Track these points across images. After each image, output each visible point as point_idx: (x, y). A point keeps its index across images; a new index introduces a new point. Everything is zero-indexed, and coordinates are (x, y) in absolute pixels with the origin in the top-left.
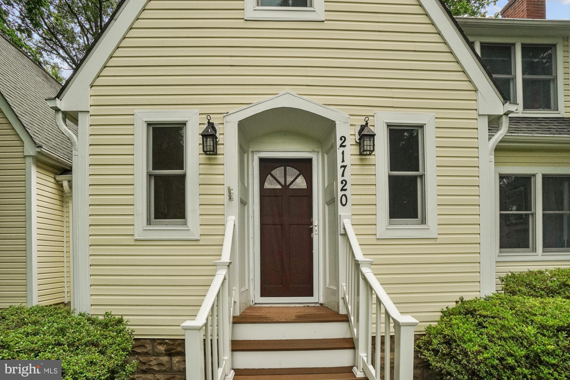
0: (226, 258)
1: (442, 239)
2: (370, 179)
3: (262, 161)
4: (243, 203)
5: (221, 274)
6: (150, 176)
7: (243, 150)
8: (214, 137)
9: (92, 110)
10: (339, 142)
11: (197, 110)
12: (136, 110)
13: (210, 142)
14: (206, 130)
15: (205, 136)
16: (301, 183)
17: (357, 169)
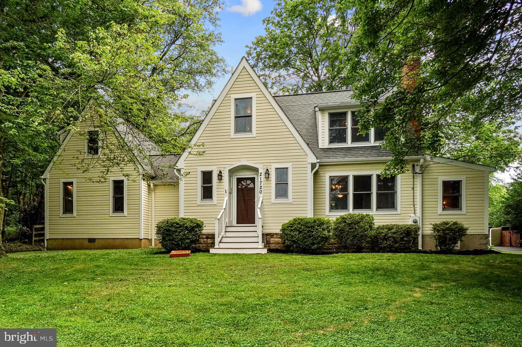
0: (224, 207)
1: (294, 203)
2: (269, 185)
3: (237, 179)
4: (230, 193)
5: (223, 211)
6: (202, 186)
7: (230, 176)
8: (221, 176)
9: (185, 168)
10: (260, 174)
11: (216, 167)
12: (198, 167)
13: (220, 177)
14: (219, 174)
15: (219, 175)
16: (251, 186)
17: (266, 182)
